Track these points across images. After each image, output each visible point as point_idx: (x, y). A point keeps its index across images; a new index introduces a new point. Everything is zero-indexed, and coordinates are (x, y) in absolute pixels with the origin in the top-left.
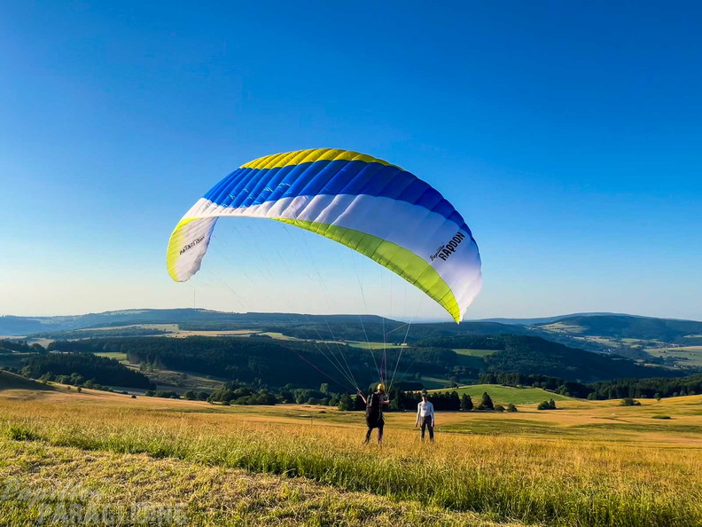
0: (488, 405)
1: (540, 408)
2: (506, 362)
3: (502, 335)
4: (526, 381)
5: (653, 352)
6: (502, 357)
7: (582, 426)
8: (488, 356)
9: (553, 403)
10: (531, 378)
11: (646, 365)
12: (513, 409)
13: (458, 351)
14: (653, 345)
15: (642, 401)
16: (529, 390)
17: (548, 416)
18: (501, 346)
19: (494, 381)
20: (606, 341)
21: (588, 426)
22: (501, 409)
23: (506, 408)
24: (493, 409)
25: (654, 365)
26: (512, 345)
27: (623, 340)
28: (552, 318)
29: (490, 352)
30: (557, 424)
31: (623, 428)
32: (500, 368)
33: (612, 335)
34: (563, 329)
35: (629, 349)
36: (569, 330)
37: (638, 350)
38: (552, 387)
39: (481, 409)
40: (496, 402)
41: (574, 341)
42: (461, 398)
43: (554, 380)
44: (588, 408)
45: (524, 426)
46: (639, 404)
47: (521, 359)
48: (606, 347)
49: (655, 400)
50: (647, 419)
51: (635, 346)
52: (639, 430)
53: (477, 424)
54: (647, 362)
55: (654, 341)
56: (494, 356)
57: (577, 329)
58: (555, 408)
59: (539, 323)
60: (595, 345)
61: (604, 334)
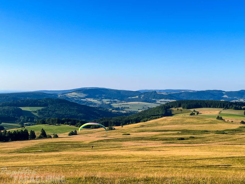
0: (44, 135)
1: (69, 135)
2: (48, 113)
3: (46, 99)
4: (60, 122)
5: (115, 105)
6: (46, 110)
7: (95, 142)
8: (39, 110)
9: (76, 132)
10: (64, 120)
11: (113, 111)
12: (56, 136)
13: (23, 109)
14: (115, 102)
15: (116, 127)
16: (63, 126)
17: (74, 138)
18: (46, 105)
19: (44, 123)
20: (95, 101)
21: (98, 141)
22: (50, 137)
23: (52, 136)
24: (47, 137)
25: (116, 111)
26: (52, 104)
27: (103, 100)
28: (71, 90)
29: (40, 108)
30: (83, 142)
31: (113, 141)
32: (46, 116)
33: (98, 98)
34: (76, 95)
35: (106, 104)
36: (79, 96)
37: (109, 104)
38: (74, 123)
39: (40, 138)
40: (48, 133)
41: (81, 101)
42: (29, 133)
43: (75, 121)
44: (92, 133)
45: (68, 145)
46: (115, 129)
47: (56, 111)
48: (95, 104)
49: (121, 127)
50: (120, 136)
51: (108, 103)
52: (120, 141)
53: (43, 146)
54: (113, 110)
55: (116, 100)
56: (42, 110)
57: (83, 95)
58: (77, 134)
59: (64, 92)
60: (91, 103)
61: (95, 98)
